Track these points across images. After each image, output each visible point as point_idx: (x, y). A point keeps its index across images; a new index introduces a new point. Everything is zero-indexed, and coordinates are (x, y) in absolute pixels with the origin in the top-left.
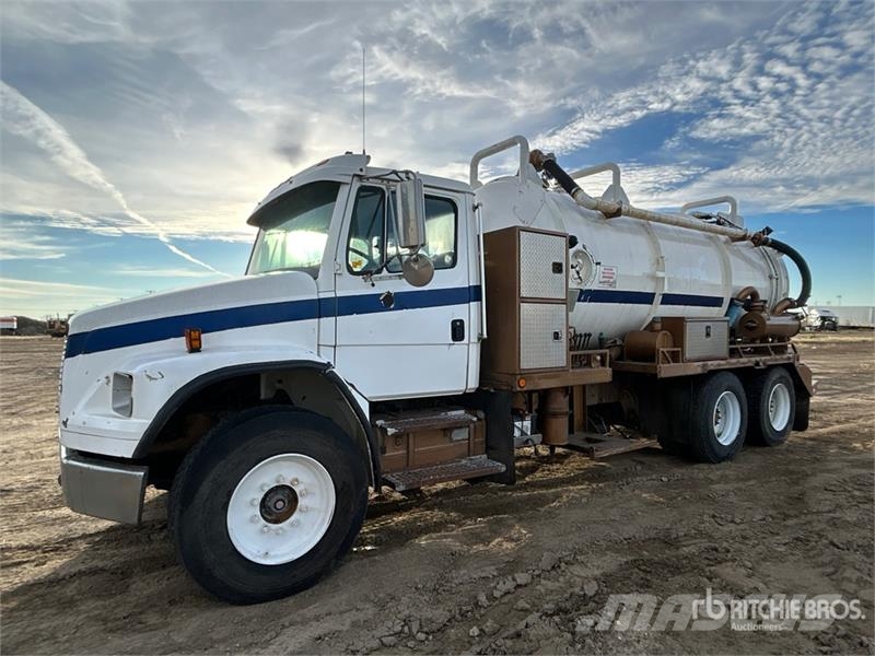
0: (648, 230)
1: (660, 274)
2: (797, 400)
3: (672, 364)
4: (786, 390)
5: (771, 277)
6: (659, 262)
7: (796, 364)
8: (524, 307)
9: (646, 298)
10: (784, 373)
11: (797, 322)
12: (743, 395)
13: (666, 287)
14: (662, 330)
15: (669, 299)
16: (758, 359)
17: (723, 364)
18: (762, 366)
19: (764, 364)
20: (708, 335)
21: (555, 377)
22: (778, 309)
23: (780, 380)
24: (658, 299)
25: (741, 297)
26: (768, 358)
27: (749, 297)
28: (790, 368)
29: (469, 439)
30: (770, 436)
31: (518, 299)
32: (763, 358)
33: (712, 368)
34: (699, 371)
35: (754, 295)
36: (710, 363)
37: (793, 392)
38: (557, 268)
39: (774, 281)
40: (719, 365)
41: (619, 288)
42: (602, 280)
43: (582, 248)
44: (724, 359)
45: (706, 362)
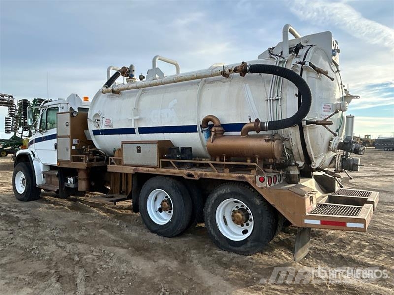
3: (116, 165)
9: (131, 131)
15: (143, 131)
16: (191, 172)
18: (196, 178)
19: (199, 176)
20: (139, 151)
21: (67, 164)
24: (137, 131)
26: (204, 172)
32: (200, 172)
36: (141, 168)
40: (148, 171)
41: (115, 127)
42: (106, 125)
43: (98, 112)
44: (154, 168)
45: (138, 168)
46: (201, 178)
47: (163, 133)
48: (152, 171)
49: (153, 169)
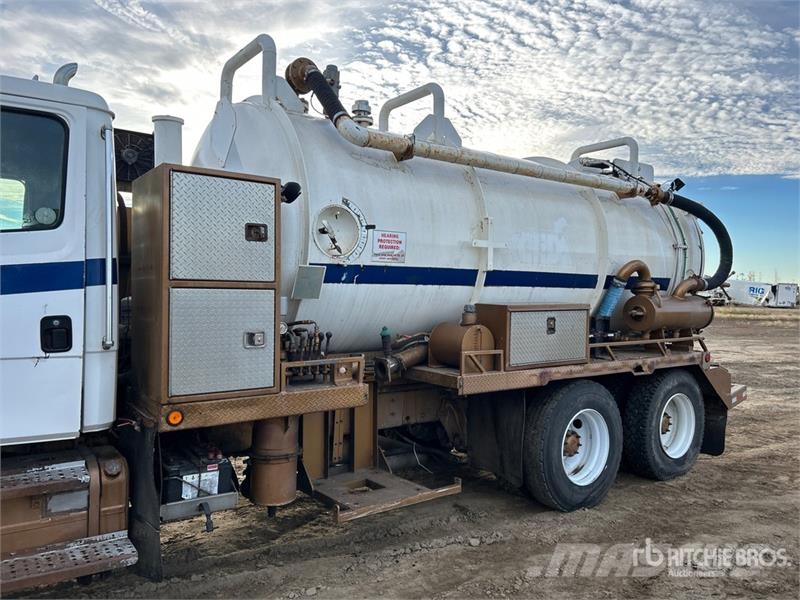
0: (470, 180)
1: (481, 244)
2: (707, 414)
3: (485, 374)
4: (689, 402)
5: (675, 247)
6: (482, 226)
7: (705, 366)
8: (178, 295)
9: (466, 277)
10: (686, 378)
11: (709, 309)
12: (615, 413)
13: (490, 263)
14: (477, 323)
15: (496, 278)
16: (640, 362)
17: (577, 371)
18: (646, 371)
19: (649, 367)
20: (551, 330)
21: (250, 404)
22: (679, 291)
23: (681, 388)
24: (481, 278)
25: (621, 275)
26: (659, 359)
27: (636, 274)
28: (695, 371)
29: (87, 509)
30: (662, 466)
31: (165, 283)
32: (649, 361)
33: (558, 377)
34: (534, 382)
35: (643, 271)
36: (554, 370)
37: (701, 403)
38: (254, 232)
39: (681, 252)
40: (571, 372)
41: (410, 262)
42: (378, 251)
43: (340, 203)
44: (580, 364)
45: (548, 370)
46: (656, 370)
47: (533, 286)
48: (580, 372)
49: (578, 368)
